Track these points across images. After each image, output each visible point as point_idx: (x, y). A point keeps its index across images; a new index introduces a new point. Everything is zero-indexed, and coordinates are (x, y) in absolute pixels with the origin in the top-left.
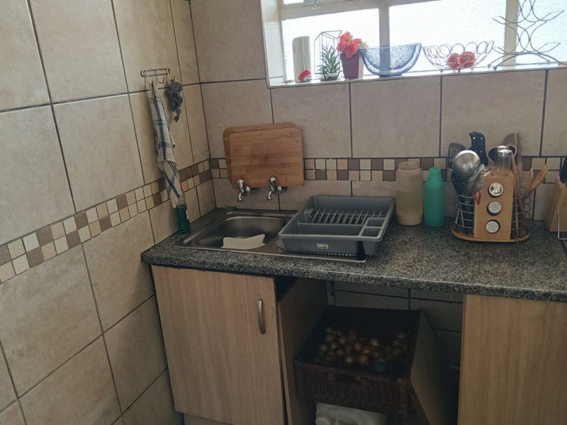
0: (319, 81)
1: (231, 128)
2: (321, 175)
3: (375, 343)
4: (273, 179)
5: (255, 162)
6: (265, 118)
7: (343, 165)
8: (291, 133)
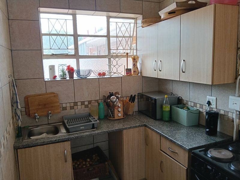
0: (60, 79)
1: (28, 95)
2: (65, 109)
3: (88, 160)
4: (50, 112)
5: (40, 107)
6: (43, 91)
7: (72, 105)
8: (54, 96)
